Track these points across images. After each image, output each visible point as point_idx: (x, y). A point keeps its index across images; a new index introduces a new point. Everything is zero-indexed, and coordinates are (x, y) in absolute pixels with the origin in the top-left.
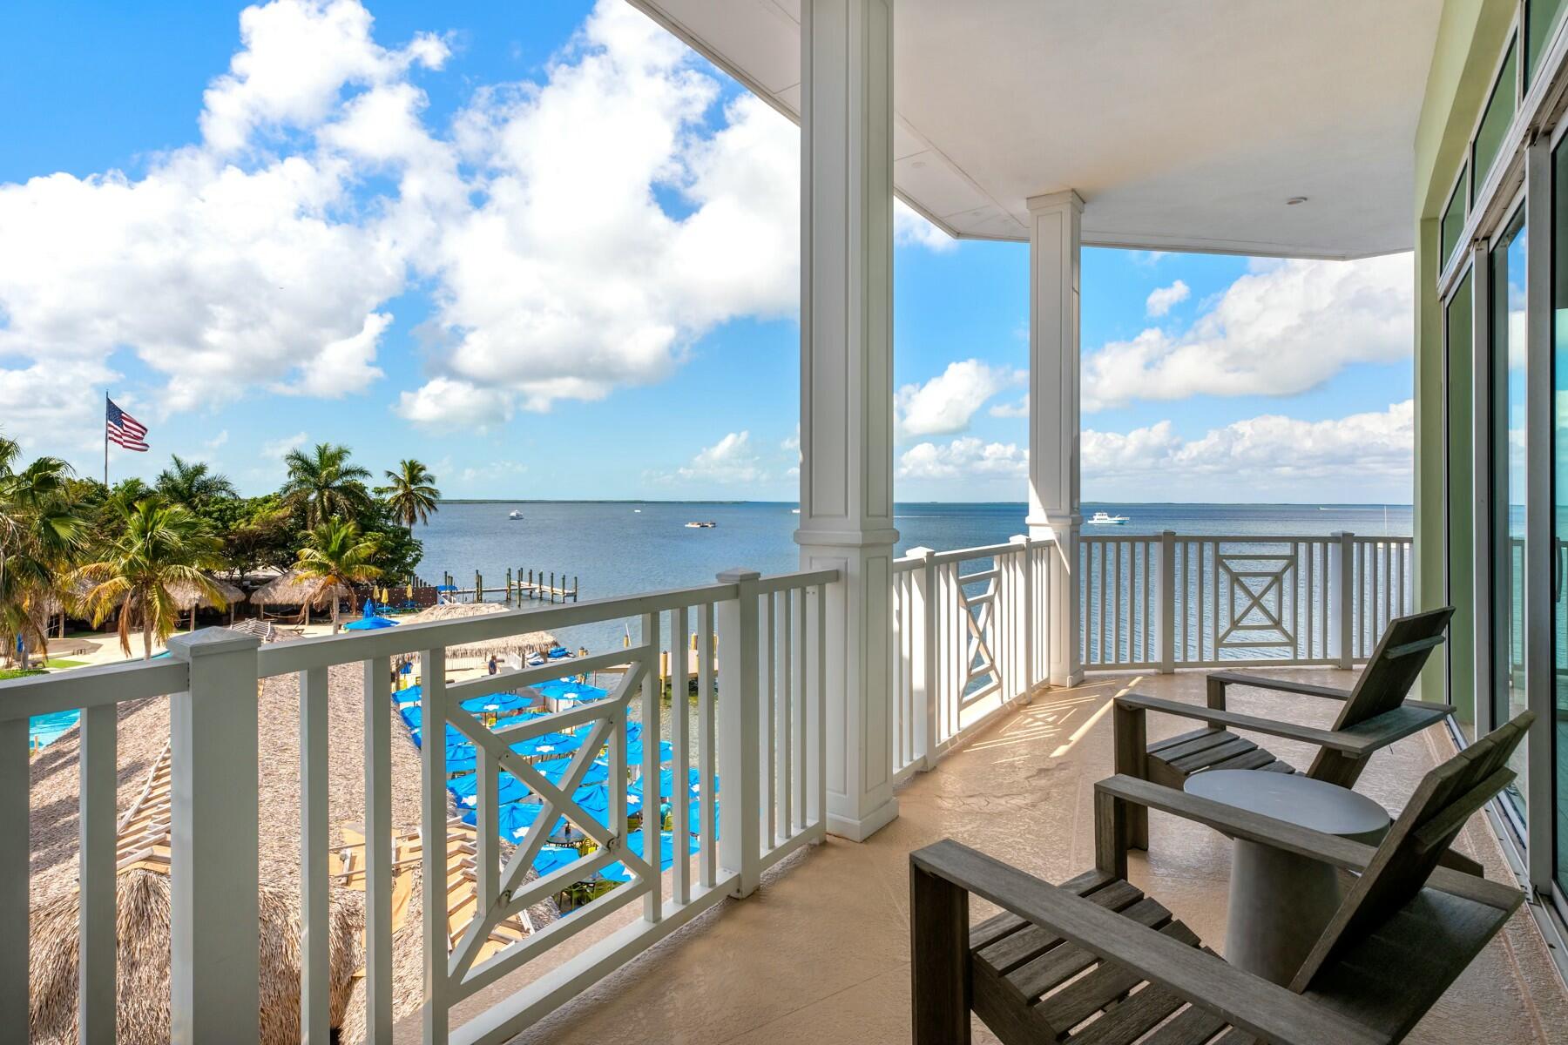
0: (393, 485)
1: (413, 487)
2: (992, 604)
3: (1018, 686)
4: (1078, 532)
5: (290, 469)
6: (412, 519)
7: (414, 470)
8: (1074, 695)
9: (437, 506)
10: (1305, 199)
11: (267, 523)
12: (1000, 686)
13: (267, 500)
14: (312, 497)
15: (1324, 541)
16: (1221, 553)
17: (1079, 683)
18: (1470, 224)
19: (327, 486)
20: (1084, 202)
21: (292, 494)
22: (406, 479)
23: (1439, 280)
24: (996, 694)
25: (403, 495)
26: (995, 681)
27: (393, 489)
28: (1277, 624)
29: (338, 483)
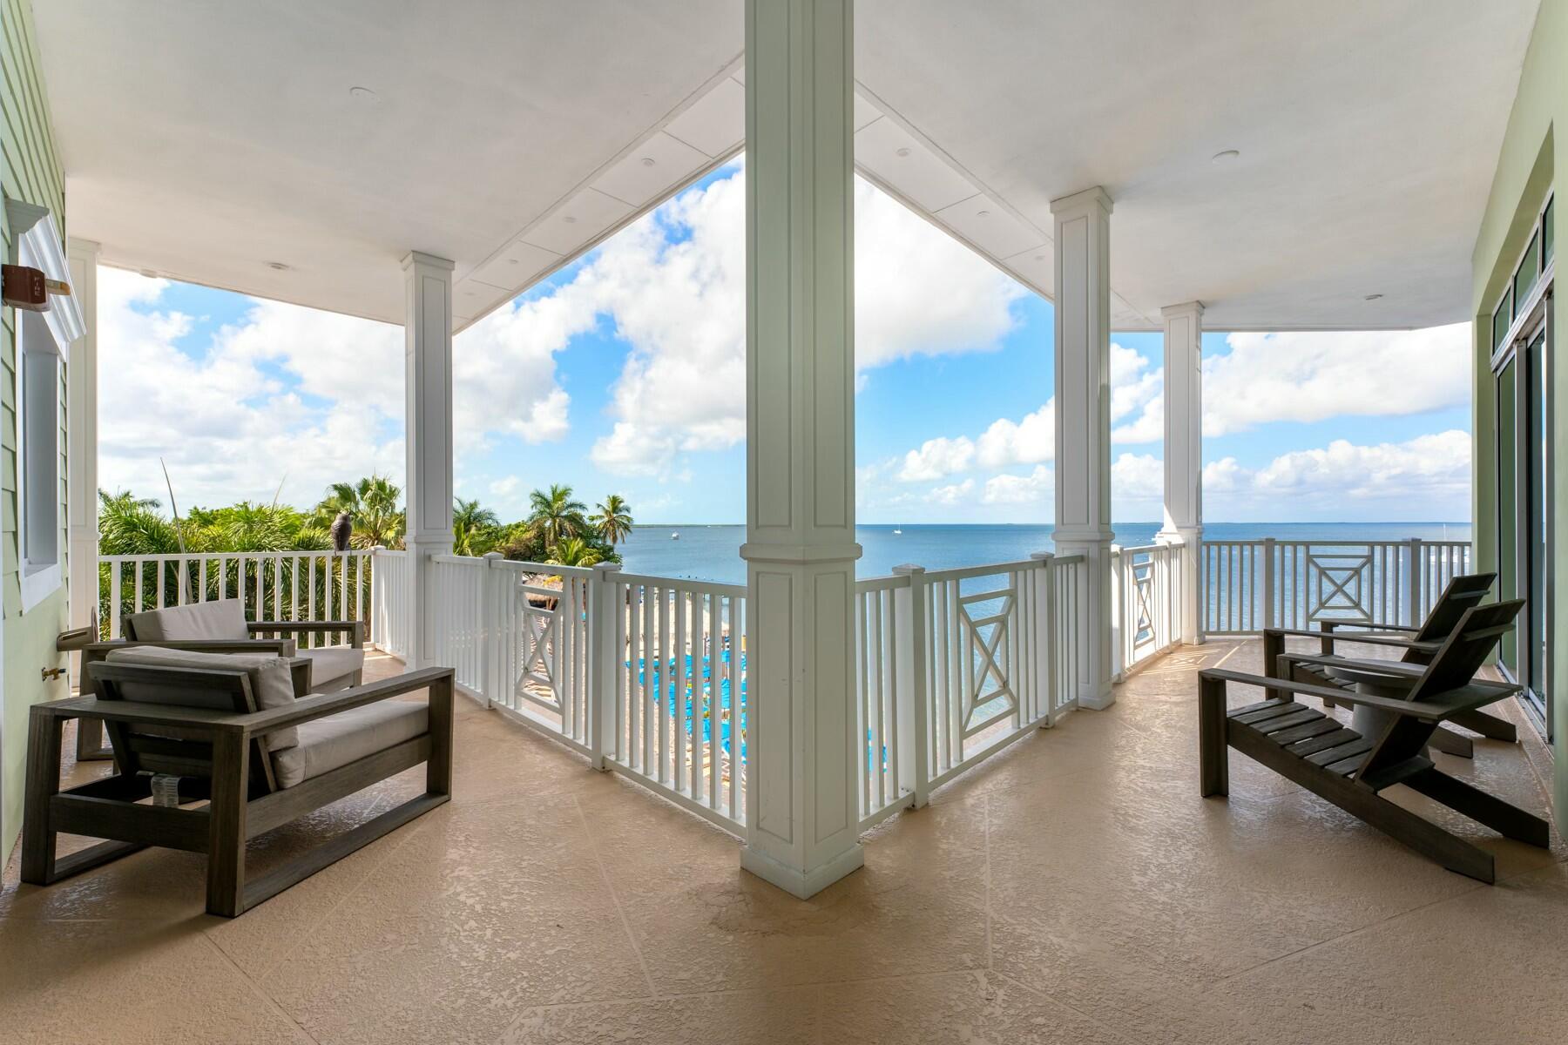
0: (603, 514)
1: (615, 515)
2: (1150, 584)
3: (1163, 641)
4: (1201, 538)
5: (533, 503)
6: (615, 539)
7: (615, 502)
8: (1198, 649)
9: (631, 529)
10: (1380, 296)
11: (519, 541)
12: (1153, 639)
13: (518, 526)
14: (548, 524)
15: (1396, 545)
16: (1311, 553)
17: (1203, 642)
18: (1514, 329)
19: (557, 516)
20: (1204, 307)
21: (535, 522)
22: (610, 509)
23: (1492, 359)
24: (1151, 644)
25: (608, 522)
26: (1151, 635)
27: (601, 517)
28: (1357, 605)
29: (564, 513)
